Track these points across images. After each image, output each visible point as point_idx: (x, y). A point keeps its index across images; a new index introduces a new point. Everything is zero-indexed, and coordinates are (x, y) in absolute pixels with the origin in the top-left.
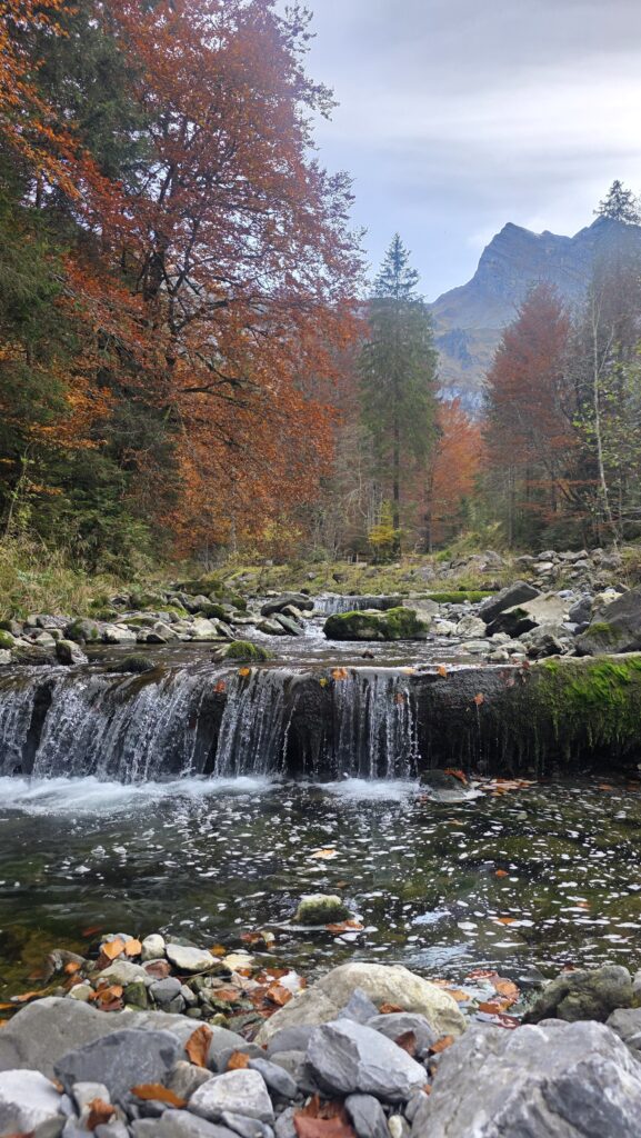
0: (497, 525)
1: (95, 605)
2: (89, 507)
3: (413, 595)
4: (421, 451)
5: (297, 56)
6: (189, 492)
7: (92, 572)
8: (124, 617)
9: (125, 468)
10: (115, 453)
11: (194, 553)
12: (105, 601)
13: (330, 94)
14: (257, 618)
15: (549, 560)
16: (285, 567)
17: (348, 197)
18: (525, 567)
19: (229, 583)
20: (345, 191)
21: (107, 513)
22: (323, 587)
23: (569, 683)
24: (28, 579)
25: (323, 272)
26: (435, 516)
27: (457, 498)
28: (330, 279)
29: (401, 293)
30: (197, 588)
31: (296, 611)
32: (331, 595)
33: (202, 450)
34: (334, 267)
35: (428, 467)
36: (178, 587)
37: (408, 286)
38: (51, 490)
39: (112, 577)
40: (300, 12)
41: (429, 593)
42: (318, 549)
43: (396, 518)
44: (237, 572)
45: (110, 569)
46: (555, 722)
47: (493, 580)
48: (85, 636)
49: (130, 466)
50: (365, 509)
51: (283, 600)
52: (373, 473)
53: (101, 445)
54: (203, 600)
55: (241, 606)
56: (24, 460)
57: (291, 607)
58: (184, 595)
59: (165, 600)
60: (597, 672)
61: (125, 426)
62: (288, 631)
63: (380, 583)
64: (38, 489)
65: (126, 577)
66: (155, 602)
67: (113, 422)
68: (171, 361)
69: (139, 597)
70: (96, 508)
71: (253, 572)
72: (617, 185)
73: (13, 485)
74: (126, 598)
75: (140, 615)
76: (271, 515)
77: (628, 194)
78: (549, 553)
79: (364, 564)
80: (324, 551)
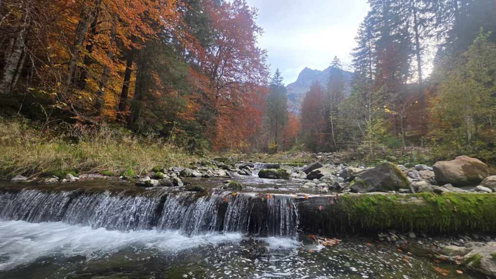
0: (303, 145)
1: (191, 164)
2: (192, 136)
3: (282, 164)
4: (283, 124)
5: (254, 20)
6: (220, 133)
7: (192, 154)
8: (199, 168)
9: (203, 126)
10: (200, 122)
11: (221, 150)
12: (194, 163)
13: (262, 29)
14: (238, 169)
15: (321, 155)
16: (245, 154)
17: (266, 55)
18: (314, 157)
19: (230, 158)
20: (265, 54)
21: (197, 138)
22: (256, 160)
23: (354, 204)
24: (172, 156)
25: (259, 75)
26: (286, 141)
27: (292, 137)
28: (260, 77)
29: (278, 83)
30: (221, 160)
31: (249, 168)
32: (259, 163)
33: (224, 121)
34: (262, 74)
35: (285, 128)
36: (215, 159)
37: (280, 81)
38: (182, 131)
39: (197, 156)
40: (255, 9)
41: (287, 163)
42: (255, 150)
43: (276, 142)
44: (232, 155)
45: (197, 153)
46: (349, 218)
47: (305, 160)
48: (186, 174)
49: (205, 125)
50: (268, 139)
51: (246, 164)
52: (270, 129)
53: (197, 119)
54: (223, 163)
55: (233, 166)
56: (174, 122)
57: (247, 166)
58: (217, 162)
59: (211, 163)
60: (364, 200)
61: (203, 114)
62: (247, 174)
63: (273, 160)
64: (178, 130)
65: (201, 156)
66: (209, 164)
67: (200, 113)
68: (217, 97)
69: (204, 162)
70: (194, 136)
71: (237, 155)
72: (336, 57)
73: (171, 129)
74: (200, 162)
75: (204, 168)
76: (243, 140)
77: (339, 59)
78: (321, 153)
79: (267, 154)
80: (256, 150)
